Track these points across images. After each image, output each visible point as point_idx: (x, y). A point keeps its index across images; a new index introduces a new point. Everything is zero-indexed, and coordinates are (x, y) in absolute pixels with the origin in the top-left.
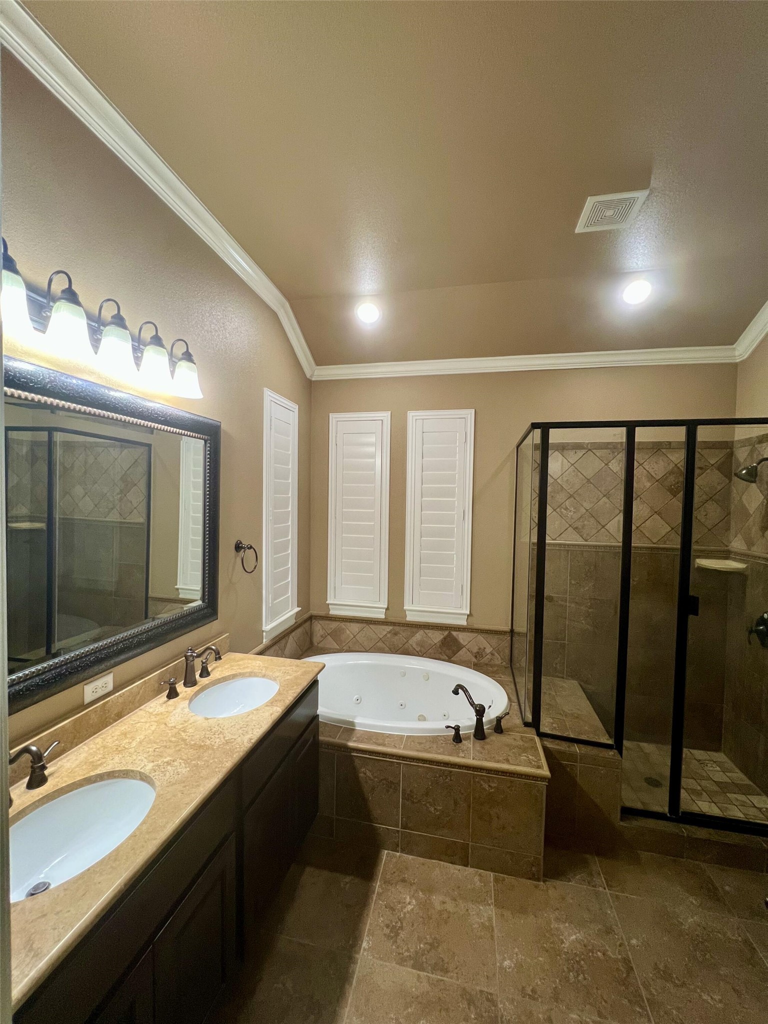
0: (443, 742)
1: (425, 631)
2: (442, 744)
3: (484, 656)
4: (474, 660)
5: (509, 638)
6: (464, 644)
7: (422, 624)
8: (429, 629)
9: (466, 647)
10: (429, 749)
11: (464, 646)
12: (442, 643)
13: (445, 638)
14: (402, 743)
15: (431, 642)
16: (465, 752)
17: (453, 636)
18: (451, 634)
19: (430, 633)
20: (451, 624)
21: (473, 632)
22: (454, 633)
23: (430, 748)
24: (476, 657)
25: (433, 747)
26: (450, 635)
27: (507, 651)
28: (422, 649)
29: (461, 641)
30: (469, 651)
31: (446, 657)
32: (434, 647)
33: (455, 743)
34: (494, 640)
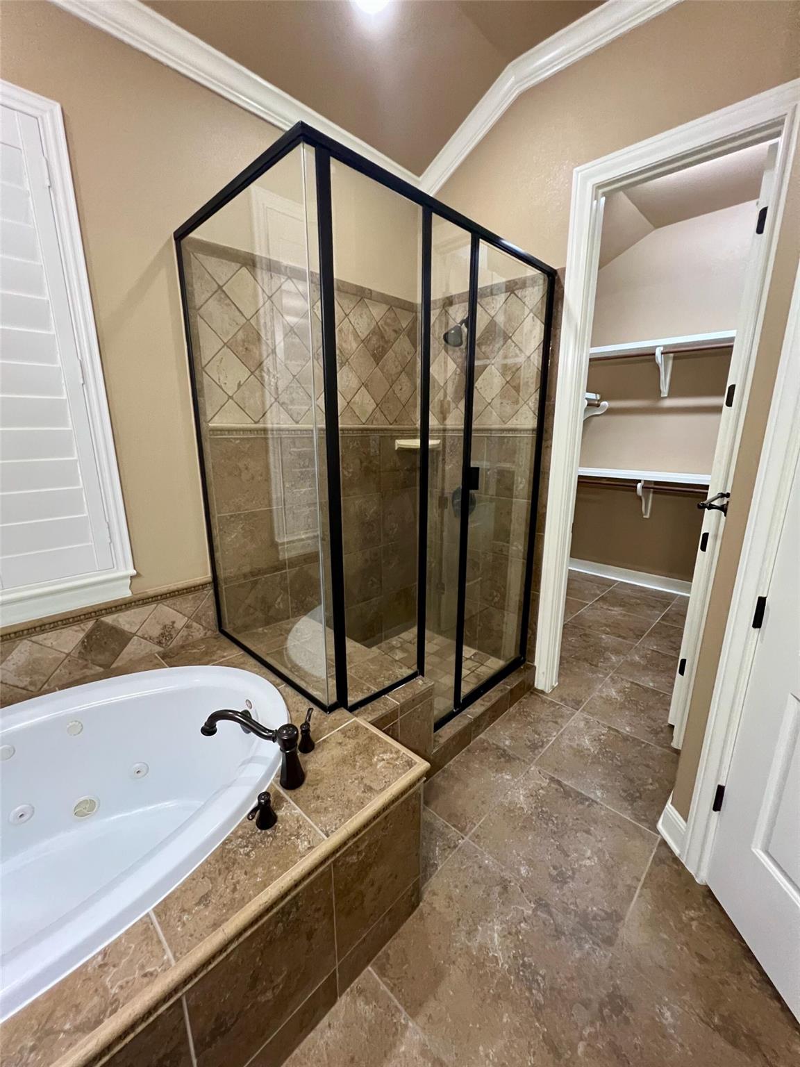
0: (247, 849)
1: (34, 639)
2: (247, 854)
3: (174, 636)
4: (158, 649)
5: (212, 592)
6: (133, 630)
7: (21, 628)
8: (43, 631)
9: (139, 634)
10: (237, 895)
11: (135, 634)
12: (85, 647)
13: (88, 636)
14: (159, 942)
15: (56, 655)
16: (302, 832)
17: (107, 624)
18: (102, 622)
19: (49, 638)
20: (100, 604)
21: (146, 603)
22: (108, 619)
23: (234, 890)
24: (160, 643)
25: (238, 882)
26: (99, 626)
27: (212, 613)
28: (36, 677)
29: (126, 628)
30: (146, 639)
31: (98, 668)
32: (66, 661)
33: (269, 832)
34: (188, 604)
